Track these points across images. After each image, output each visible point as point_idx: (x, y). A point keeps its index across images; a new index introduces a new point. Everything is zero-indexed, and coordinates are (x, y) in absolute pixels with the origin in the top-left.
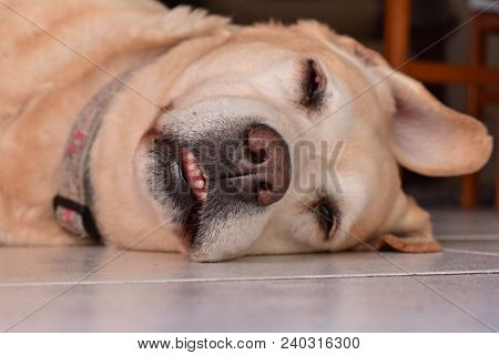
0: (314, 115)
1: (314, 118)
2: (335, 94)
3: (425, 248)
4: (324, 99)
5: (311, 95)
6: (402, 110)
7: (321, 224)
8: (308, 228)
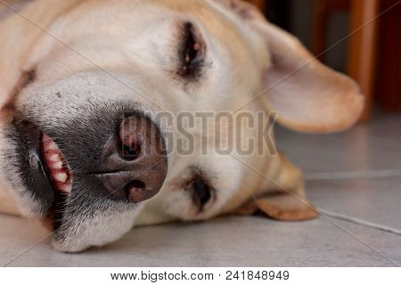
0: (191, 86)
1: (191, 90)
2: (216, 63)
3: (301, 216)
4: (203, 69)
5: (188, 64)
6: (278, 65)
7: (194, 200)
8: (180, 204)
